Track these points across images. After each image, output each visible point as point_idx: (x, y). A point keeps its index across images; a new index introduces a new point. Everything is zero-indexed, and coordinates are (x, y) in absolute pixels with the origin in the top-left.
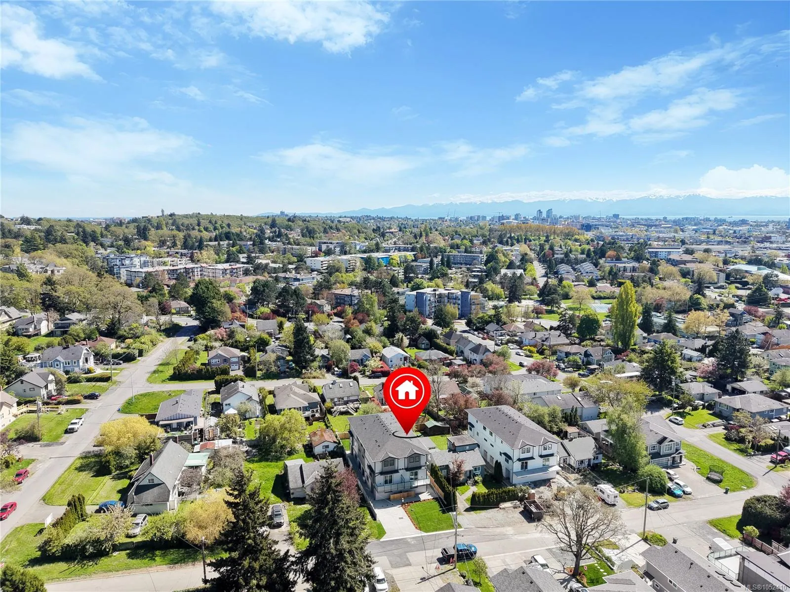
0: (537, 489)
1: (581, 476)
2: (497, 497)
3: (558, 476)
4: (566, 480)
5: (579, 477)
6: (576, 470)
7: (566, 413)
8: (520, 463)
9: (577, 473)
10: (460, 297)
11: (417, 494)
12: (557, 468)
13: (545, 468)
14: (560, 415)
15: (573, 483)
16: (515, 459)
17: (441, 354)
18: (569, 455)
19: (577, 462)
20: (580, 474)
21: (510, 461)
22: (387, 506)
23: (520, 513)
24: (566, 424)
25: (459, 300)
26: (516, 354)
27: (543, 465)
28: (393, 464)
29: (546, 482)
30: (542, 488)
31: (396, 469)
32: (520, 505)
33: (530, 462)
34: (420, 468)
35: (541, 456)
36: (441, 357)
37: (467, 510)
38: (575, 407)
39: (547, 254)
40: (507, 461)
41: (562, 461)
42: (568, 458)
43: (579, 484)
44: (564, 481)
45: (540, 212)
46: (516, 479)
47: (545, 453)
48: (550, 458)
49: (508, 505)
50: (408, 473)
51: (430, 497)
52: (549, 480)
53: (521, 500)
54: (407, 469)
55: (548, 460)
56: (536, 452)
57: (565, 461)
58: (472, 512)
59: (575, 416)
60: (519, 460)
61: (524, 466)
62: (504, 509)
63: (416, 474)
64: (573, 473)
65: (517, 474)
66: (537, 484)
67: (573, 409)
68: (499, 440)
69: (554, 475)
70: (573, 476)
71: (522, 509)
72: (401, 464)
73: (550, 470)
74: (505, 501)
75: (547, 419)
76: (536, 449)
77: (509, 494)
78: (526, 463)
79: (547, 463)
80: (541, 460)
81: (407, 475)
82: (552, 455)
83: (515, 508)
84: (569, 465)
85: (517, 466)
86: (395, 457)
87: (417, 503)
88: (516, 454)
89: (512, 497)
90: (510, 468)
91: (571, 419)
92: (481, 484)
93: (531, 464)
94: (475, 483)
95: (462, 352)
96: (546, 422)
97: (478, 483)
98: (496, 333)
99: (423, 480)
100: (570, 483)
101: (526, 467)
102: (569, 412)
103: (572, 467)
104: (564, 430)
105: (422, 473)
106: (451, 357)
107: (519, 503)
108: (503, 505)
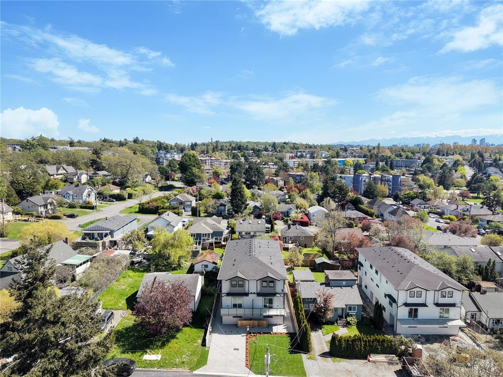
0: (428, 345)
1: (496, 338)
2: (365, 345)
3: (461, 334)
4: (473, 340)
5: (493, 339)
6: (489, 330)
7: (480, 266)
8: (407, 309)
9: (490, 334)
10: (391, 180)
11: (271, 326)
12: (461, 323)
13: (443, 321)
14: (472, 267)
15: (483, 345)
16: (400, 302)
17: (361, 215)
18: (480, 311)
19: (491, 321)
20: (495, 336)
21: (393, 304)
22: (231, 333)
23: (396, 372)
24: (480, 278)
25: (390, 182)
26: (436, 221)
27: (440, 317)
28: (242, 286)
29: (442, 338)
30: (436, 346)
31: (247, 291)
32: (398, 362)
33: (421, 310)
34: (274, 294)
35: (437, 305)
36: (360, 216)
37: (324, 355)
38: (492, 261)
39: (477, 160)
40: (391, 305)
41: (469, 316)
42: (478, 314)
43: (491, 348)
44: (470, 342)
45: (475, 141)
46: (400, 328)
47: (442, 301)
48: (451, 309)
49: (381, 358)
50: (261, 299)
51: (285, 331)
52: (447, 337)
53: (400, 355)
54: (259, 294)
55: (447, 311)
56: (430, 297)
57: (473, 317)
58: (329, 359)
59: (492, 270)
60: (406, 305)
61: (413, 313)
62: (374, 362)
63: (271, 301)
64: (483, 333)
65: (403, 321)
66: (429, 339)
67: (489, 262)
68: (384, 279)
69: (456, 331)
70: (483, 338)
71: (399, 367)
72: (253, 287)
73: (450, 324)
74: (376, 352)
75: (454, 268)
76: (430, 294)
77: (383, 345)
78: (416, 310)
79: (446, 315)
80: (438, 310)
81: (260, 301)
82: (453, 305)
83: (391, 363)
84: (479, 322)
85: (403, 313)
86: (244, 277)
87: (266, 335)
88: (402, 297)
89: (388, 349)
90: (394, 314)
91: (487, 273)
92: (355, 327)
93: (422, 313)
94: (348, 324)
95: (382, 215)
96: (453, 272)
97: (350, 324)
98: (420, 207)
99: (280, 310)
100: (478, 345)
101: (416, 316)
102: (484, 265)
103: (483, 325)
104: (476, 284)
105: (277, 301)
106: (369, 218)
107: (397, 358)
108: (373, 357)
